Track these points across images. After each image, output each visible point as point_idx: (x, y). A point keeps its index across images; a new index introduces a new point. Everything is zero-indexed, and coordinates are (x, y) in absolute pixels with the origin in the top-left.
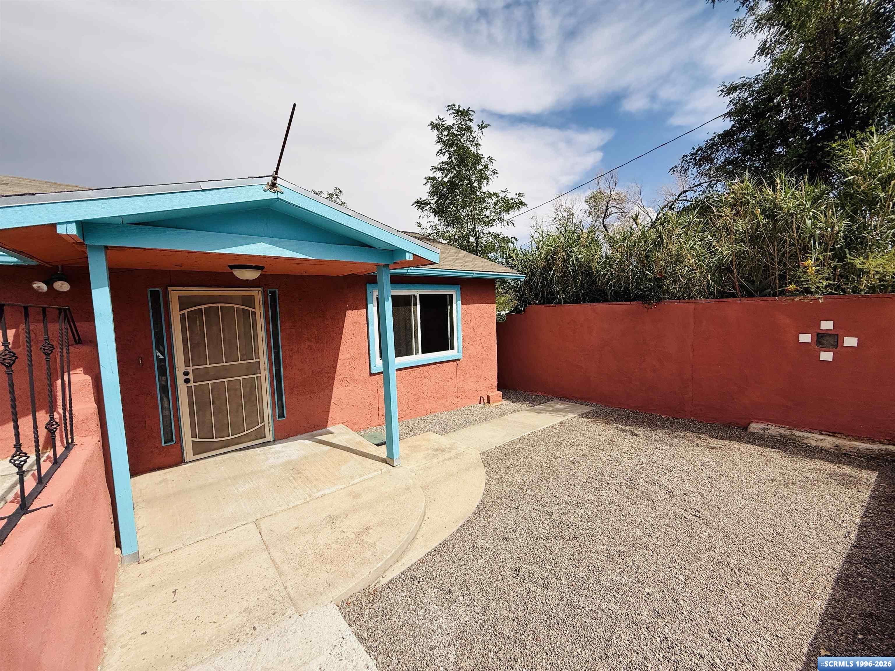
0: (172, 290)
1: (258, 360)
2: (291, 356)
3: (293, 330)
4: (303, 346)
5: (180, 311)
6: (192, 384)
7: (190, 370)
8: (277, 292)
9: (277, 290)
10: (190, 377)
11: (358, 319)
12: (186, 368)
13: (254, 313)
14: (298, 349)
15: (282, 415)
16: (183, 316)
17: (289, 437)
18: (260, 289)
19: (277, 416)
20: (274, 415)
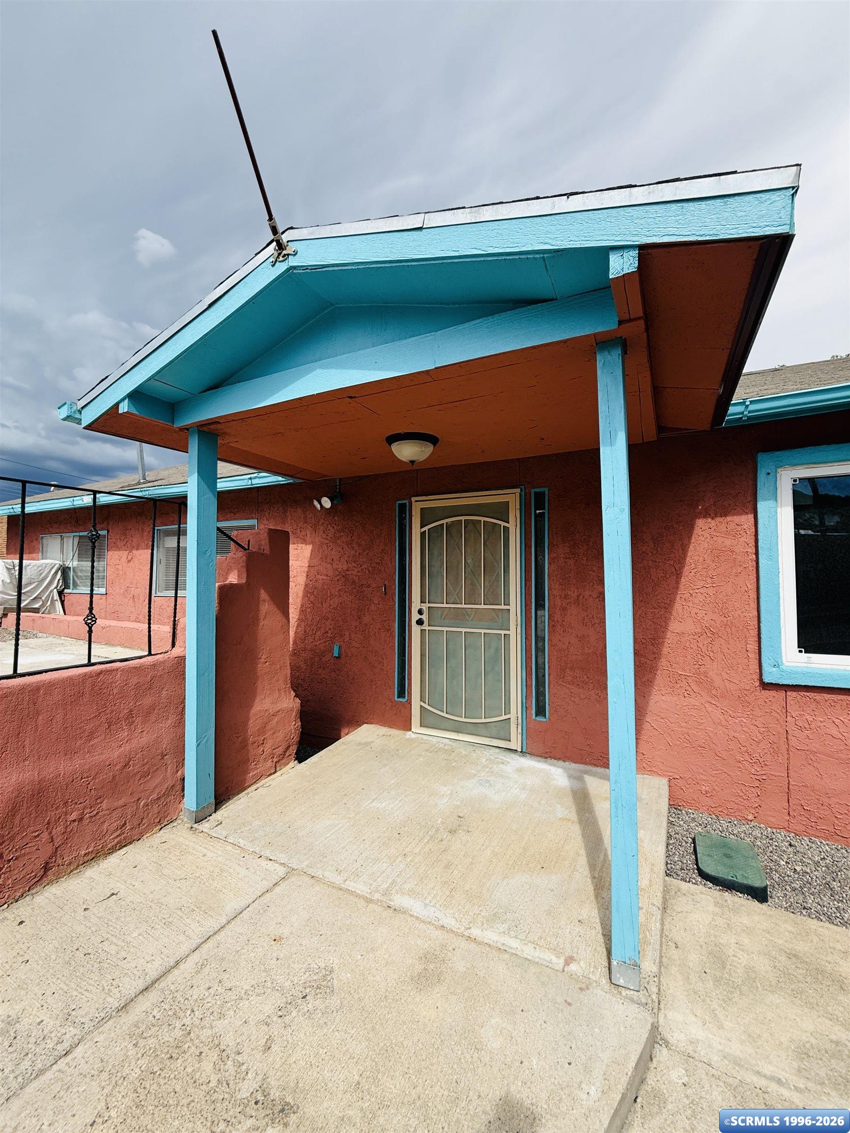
0: (416, 501)
1: (507, 607)
2: (564, 609)
3: (572, 562)
4: (587, 593)
5: (421, 528)
6: (426, 627)
7: (425, 607)
8: (547, 492)
9: (546, 490)
10: (425, 617)
11: (728, 542)
12: (422, 604)
13: (506, 530)
14: (578, 596)
15: (540, 711)
16: (423, 534)
17: (550, 757)
18: (518, 490)
19: (534, 712)
20: (526, 708)
